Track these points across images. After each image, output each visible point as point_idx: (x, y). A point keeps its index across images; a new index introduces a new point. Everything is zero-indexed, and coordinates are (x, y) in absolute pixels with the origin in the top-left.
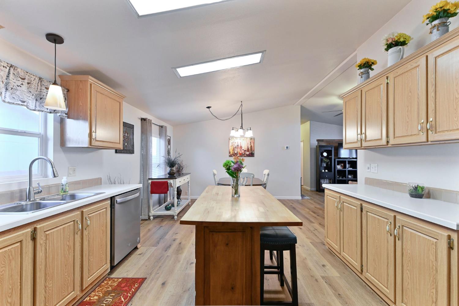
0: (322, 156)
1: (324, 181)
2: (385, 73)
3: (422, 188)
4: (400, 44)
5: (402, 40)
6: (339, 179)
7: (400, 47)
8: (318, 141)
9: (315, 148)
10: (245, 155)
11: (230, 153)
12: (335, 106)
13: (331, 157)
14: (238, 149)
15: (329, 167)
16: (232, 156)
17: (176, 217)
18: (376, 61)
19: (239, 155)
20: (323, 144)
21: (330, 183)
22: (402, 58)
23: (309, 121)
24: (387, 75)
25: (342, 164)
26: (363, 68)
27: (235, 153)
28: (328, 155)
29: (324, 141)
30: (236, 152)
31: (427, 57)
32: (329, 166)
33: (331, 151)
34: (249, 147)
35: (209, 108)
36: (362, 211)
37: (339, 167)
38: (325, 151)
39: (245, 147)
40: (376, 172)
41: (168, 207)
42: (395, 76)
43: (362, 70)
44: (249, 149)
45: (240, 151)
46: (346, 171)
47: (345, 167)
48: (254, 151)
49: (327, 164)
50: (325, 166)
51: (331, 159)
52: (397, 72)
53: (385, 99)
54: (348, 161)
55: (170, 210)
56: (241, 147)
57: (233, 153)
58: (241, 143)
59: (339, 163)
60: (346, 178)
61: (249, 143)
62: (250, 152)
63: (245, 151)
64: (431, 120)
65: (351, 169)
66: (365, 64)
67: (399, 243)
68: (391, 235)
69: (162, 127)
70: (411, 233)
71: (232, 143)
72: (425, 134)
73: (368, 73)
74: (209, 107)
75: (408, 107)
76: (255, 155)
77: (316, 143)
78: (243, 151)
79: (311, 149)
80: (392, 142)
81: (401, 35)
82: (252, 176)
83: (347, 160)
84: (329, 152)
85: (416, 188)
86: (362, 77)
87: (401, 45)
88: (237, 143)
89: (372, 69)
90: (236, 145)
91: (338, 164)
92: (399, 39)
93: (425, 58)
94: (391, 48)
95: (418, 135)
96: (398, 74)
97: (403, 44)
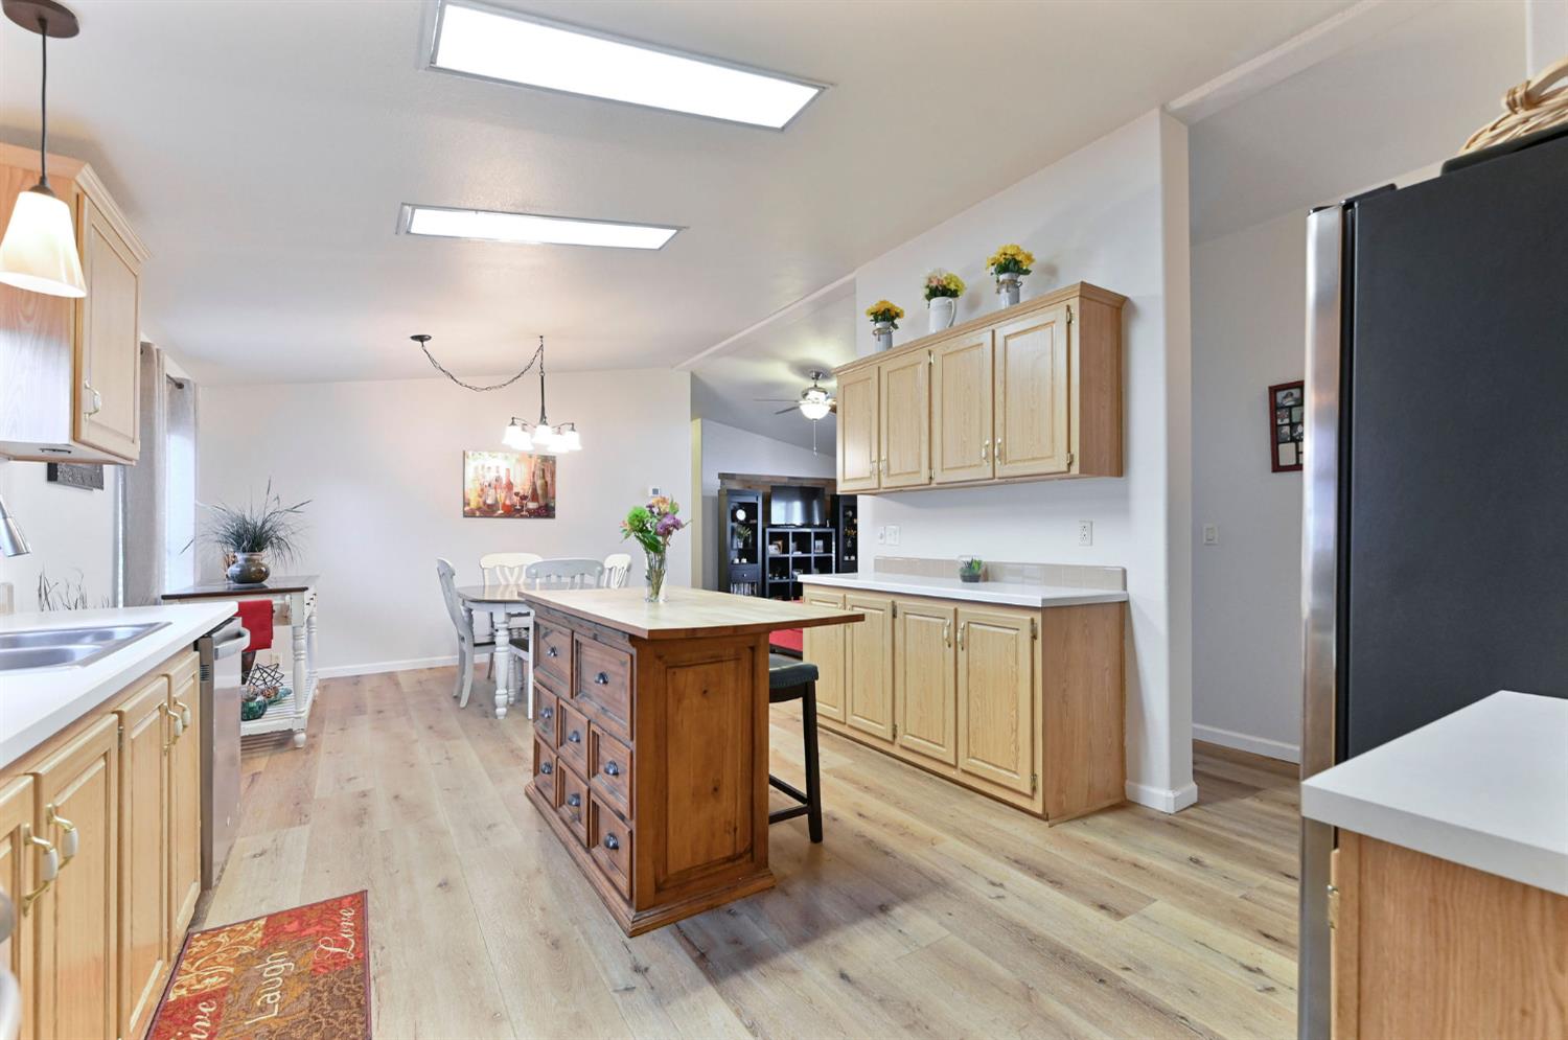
0: (734, 519)
1: (739, 589)
2: (926, 343)
3: (979, 563)
4: (949, 293)
5: (952, 287)
6: (772, 581)
7: (951, 300)
8: (722, 476)
9: (713, 498)
10: (524, 513)
11: (466, 503)
12: (773, 386)
13: (755, 521)
14: (499, 491)
15: (749, 552)
16: (478, 514)
17: (301, 737)
18: (902, 311)
19: (500, 512)
20: (735, 486)
21: (753, 594)
22: (951, 324)
23: (699, 420)
24: (930, 348)
25: (780, 543)
26: (881, 320)
27: (489, 506)
28: (747, 519)
29: (737, 478)
30: (489, 502)
31: (993, 332)
32: (750, 547)
33: (755, 505)
34: (539, 483)
35: (422, 341)
36: (894, 616)
37: (773, 550)
38: (743, 506)
39: (522, 484)
40: (897, 543)
41: (252, 704)
42: (943, 353)
43: (878, 325)
44: (539, 492)
45: (506, 497)
46: (788, 558)
47: (785, 550)
48: (554, 498)
49: (746, 543)
50: (741, 546)
51: (754, 528)
52: (948, 348)
53: (927, 394)
54: (793, 533)
55: (259, 717)
56: (510, 486)
57: (481, 504)
58: (508, 470)
59: (774, 537)
60: (788, 578)
61: (539, 473)
62: (542, 502)
63: (524, 498)
64: (999, 441)
65: (799, 554)
66: (884, 312)
67: (962, 655)
68: (949, 646)
69: (180, 386)
70: (981, 630)
71: (476, 468)
72: (991, 463)
73: (890, 333)
74: (421, 338)
75: (965, 414)
76: (557, 512)
77: (716, 484)
78: (516, 499)
79: (704, 498)
80: (939, 478)
81: (951, 278)
82: (599, 568)
83: (790, 531)
84: (750, 509)
85: (970, 565)
86: (879, 340)
87: (951, 296)
88: (494, 469)
89: (896, 327)
90: (491, 476)
91: (771, 543)
92: (949, 284)
93: (990, 334)
94: (936, 296)
95: (981, 466)
96: (949, 351)
97: (954, 294)
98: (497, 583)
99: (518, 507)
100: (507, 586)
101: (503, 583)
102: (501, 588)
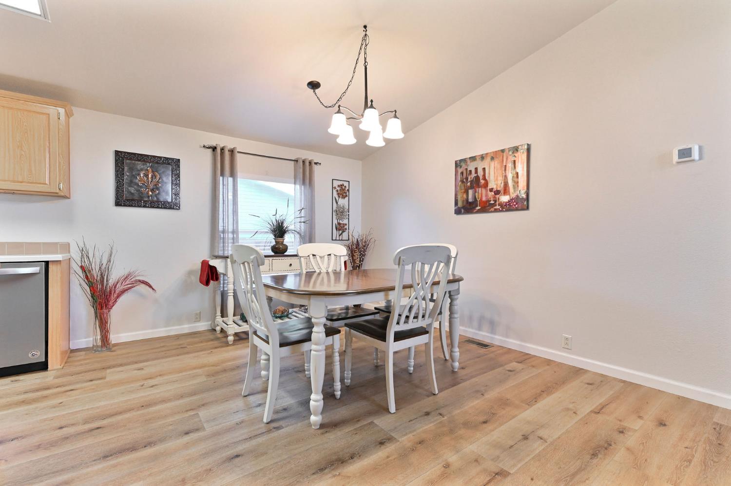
10: (497, 207)
14: (477, 190)
16: (463, 211)
27: (470, 202)
34: (510, 177)
35: (313, 87)
39: (496, 180)
44: (510, 183)
45: (483, 193)
56: (486, 183)
57: (465, 204)
58: (485, 170)
61: (510, 166)
62: (513, 195)
63: (497, 192)
71: (462, 173)
78: (491, 194)
88: (474, 171)
90: (471, 176)
98: (313, 270)
99: (492, 202)
100: (319, 274)
101: (318, 271)
102: (315, 274)
